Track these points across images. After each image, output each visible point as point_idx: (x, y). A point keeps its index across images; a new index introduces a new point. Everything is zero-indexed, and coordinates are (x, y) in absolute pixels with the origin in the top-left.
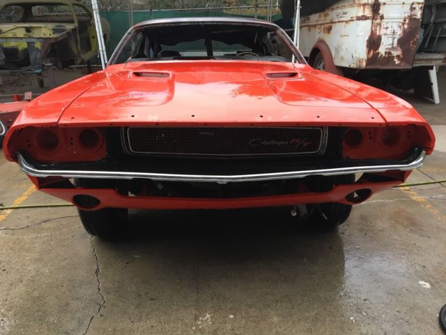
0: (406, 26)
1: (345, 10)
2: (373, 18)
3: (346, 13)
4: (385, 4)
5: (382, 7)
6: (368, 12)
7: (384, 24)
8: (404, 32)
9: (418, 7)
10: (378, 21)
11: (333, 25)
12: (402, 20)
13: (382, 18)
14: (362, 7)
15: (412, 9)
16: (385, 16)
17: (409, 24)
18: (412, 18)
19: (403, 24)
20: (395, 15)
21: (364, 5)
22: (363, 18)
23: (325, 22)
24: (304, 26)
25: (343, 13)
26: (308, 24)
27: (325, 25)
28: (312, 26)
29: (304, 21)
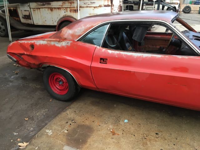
1: (93, 1)
2: (111, 6)
3: (94, 3)
6: (110, 3)
7: (114, 9)
14: (107, 0)
15: (120, 2)
16: (114, 5)
17: (120, 8)
18: (120, 6)
19: (118, 8)
20: (117, 5)
22: (108, 6)
23: (71, 6)
24: (43, 8)
25: (91, 3)
26: (49, 7)
27: (72, 8)
28: (55, 8)
29: (43, 5)
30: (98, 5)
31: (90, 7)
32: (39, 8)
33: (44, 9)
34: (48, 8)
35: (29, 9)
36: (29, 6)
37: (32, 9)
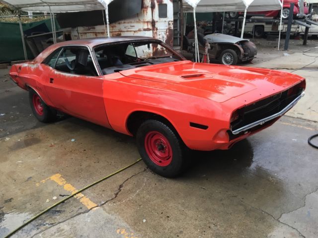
0: (168, 34)
1: (132, 25)
2: (153, 30)
3: (133, 26)
4: (157, 22)
5: (156, 24)
6: (150, 27)
7: (158, 33)
8: (167, 36)
9: (171, 23)
10: (155, 31)
11: (122, 33)
12: (165, 30)
13: (157, 29)
14: (146, 24)
15: (169, 24)
16: (158, 29)
17: (169, 32)
18: (169, 29)
19: (167, 32)
20: (163, 28)
21: (147, 22)
22: (148, 30)
23: (114, 31)
24: (88, 33)
25: (131, 26)
26: (94, 31)
27: (114, 33)
28: (99, 33)
29: (89, 29)
30: (137, 30)
31: (130, 31)
32: (86, 33)
33: (90, 34)
34: (93, 33)
35: (77, 34)
36: (77, 30)
37: (80, 34)
